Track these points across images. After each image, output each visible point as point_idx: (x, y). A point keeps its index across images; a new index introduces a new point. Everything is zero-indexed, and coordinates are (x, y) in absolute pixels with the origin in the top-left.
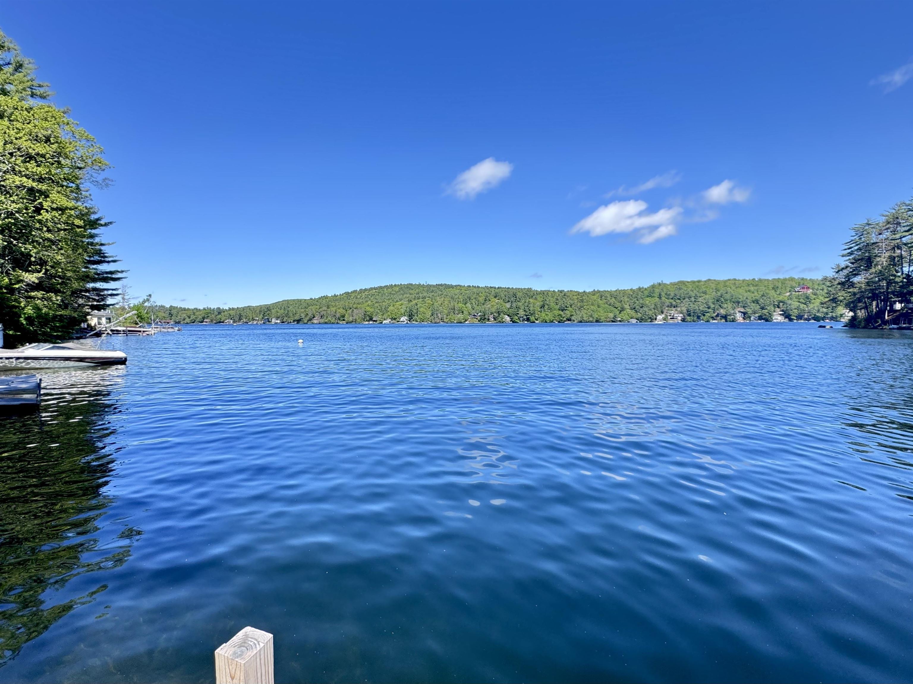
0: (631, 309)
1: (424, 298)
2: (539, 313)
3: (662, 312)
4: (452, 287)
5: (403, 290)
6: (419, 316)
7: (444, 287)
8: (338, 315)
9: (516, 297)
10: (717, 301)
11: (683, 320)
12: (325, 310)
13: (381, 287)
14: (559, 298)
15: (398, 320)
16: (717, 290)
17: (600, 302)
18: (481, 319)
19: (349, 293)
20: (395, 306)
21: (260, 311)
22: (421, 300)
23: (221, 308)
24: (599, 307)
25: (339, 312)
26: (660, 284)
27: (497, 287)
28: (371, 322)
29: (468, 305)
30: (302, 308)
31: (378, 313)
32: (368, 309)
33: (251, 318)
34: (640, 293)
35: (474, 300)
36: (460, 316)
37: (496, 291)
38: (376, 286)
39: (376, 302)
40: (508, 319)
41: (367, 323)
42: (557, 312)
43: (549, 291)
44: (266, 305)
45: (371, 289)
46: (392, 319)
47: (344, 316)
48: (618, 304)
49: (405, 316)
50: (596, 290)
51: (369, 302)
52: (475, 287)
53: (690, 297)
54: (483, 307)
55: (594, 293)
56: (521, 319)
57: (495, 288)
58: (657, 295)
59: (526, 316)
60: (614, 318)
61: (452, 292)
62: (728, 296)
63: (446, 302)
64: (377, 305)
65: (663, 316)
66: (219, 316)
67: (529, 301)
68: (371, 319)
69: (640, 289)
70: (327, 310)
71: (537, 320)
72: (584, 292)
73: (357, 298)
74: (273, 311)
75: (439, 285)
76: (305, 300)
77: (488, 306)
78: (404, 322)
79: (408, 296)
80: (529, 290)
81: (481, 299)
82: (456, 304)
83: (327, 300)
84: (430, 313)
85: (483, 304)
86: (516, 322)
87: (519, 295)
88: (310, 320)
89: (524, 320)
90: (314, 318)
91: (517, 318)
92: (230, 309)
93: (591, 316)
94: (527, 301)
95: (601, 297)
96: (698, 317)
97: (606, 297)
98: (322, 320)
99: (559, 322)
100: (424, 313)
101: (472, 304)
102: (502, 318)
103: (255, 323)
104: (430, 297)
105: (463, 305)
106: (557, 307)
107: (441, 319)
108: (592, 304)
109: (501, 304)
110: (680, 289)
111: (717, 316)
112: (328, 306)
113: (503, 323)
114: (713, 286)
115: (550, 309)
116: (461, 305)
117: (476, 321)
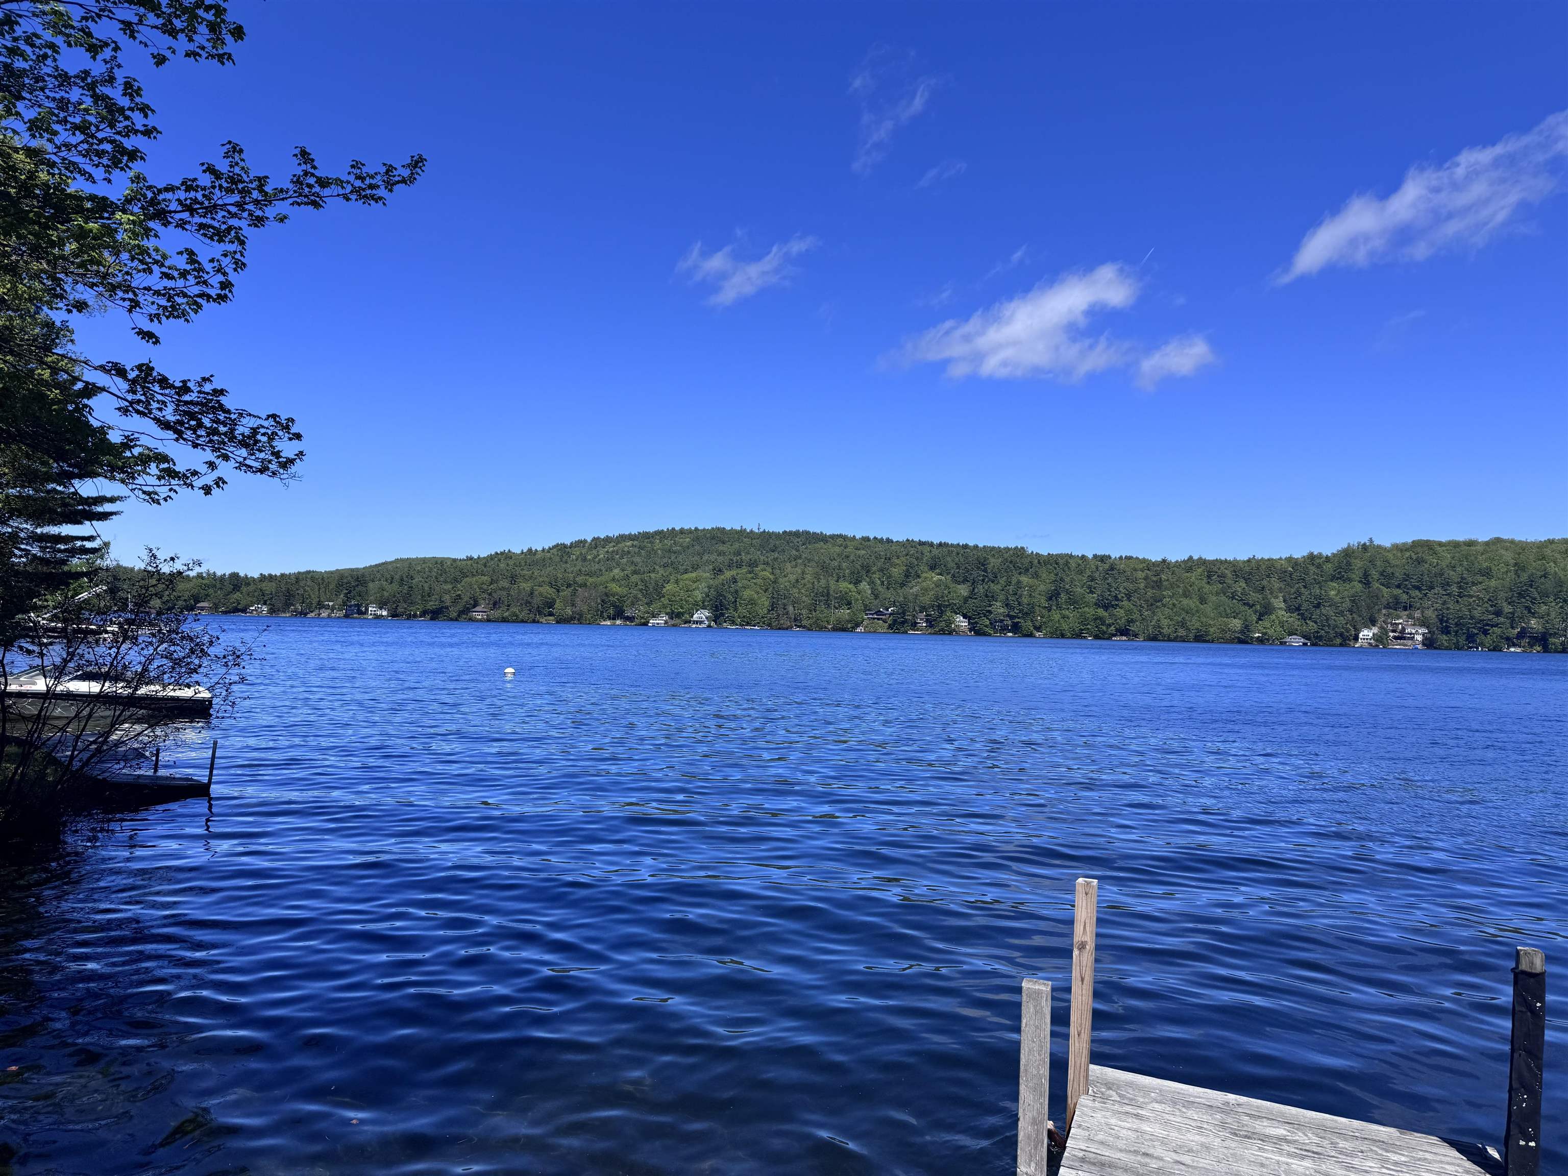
0: (1289, 610)
1: (753, 564)
2: (1045, 612)
3: (1373, 622)
4: (822, 538)
5: (701, 544)
6: (740, 610)
7: (804, 539)
8: (537, 601)
9: (985, 571)
10: (1520, 595)
11: (1429, 643)
12: (503, 589)
13: (646, 536)
14: (1097, 575)
15: (686, 617)
16: (1520, 567)
17: (1207, 588)
18: (895, 621)
19: (565, 546)
20: (681, 583)
21: (340, 585)
22: (745, 569)
23: (242, 574)
24: (1203, 600)
25: (541, 594)
26: (1365, 547)
27: (936, 541)
28: (618, 622)
29: (864, 586)
30: (446, 582)
31: (638, 599)
32: (614, 587)
33: (315, 602)
34: (1312, 569)
35: (879, 574)
36: (844, 613)
37: (935, 552)
38: (634, 532)
39: (635, 572)
40: (962, 622)
41: (608, 623)
42: (1090, 611)
43: (1071, 556)
44: (352, 570)
45: (622, 538)
46: (672, 615)
47: (551, 604)
48: (1254, 596)
49: (704, 608)
50: (1195, 557)
51: (616, 571)
52: (881, 541)
53: (1446, 585)
54: (900, 591)
55: (1190, 565)
56: (998, 626)
57: (931, 545)
58: (1357, 575)
59: (1012, 617)
60: (1242, 632)
61: (823, 551)
62: (1549, 585)
63: (808, 577)
64: (635, 578)
65: (1375, 630)
66: (237, 595)
67: (1019, 582)
68: (619, 614)
69: (1312, 557)
70: (508, 589)
71: (1038, 629)
72: (1164, 561)
73: (585, 560)
74: (371, 585)
75: (790, 533)
76: (455, 560)
77: (914, 589)
78: (701, 622)
79: (713, 557)
80: (1019, 552)
81: (897, 572)
83: (511, 562)
84: (767, 603)
85: (902, 585)
86: (985, 634)
87: (994, 562)
88: (467, 611)
89: (1004, 629)
90: (474, 606)
91: (988, 623)
92: (263, 578)
93: (1183, 624)
94: (1014, 581)
95: (1209, 577)
96: (1471, 638)
97: (1223, 576)
98: (496, 614)
99: (1097, 637)
100: (752, 602)
101: (872, 583)
102: (949, 622)
103: (324, 614)
104: (768, 564)
105: (851, 586)
106: (1092, 598)
107: (795, 620)
108: (1186, 595)
109: (947, 587)
110: (1420, 561)
111: (1521, 635)
112: (513, 579)
113: (950, 633)
114: (1508, 556)
115: (1073, 602)
116: (844, 585)
117: (882, 626)
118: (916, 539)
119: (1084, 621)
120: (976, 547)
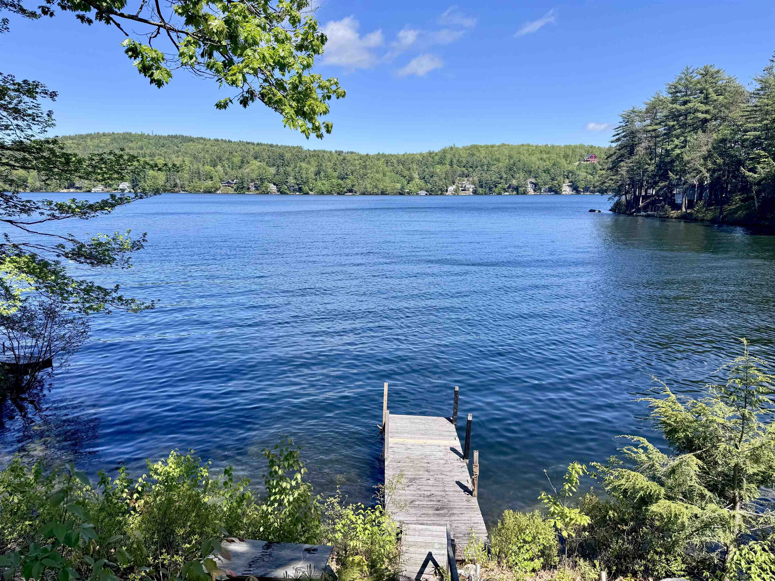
0: (420, 178)
1: (151, 155)
2: (314, 181)
3: (454, 183)
4: (191, 140)
5: (117, 142)
6: (148, 182)
9: (283, 160)
10: (510, 170)
11: (475, 192)
13: (82, 137)
14: (337, 162)
15: (115, 186)
16: (510, 157)
17: (386, 169)
18: (238, 187)
24: (384, 175)
26: (451, 148)
27: (256, 142)
28: (72, 190)
29: (219, 168)
34: (430, 159)
35: (227, 162)
36: (209, 183)
37: (257, 148)
38: (73, 134)
40: (273, 188)
41: (65, 191)
42: (335, 181)
43: (324, 151)
46: (105, 185)
48: (406, 173)
49: (124, 180)
50: (381, 153)
52: (225, 141)
53: (482, 166)
54: (239, 171)
55: (379, 157)
56: (291, 189)
57: (253, 144)
58: (448, 162)
59: (298, 185)
60: (401, 189)
61: (193, 147)
62: (520, 165)
65: (454, 187)
67: (300, 166)
68: (71, 185)
69: (430, 153)
71: (311, 190)
72: (367, 155)
75: (172, 137)
77: (246, 170)
81: (237, 160)
84: (164, 178)
85: (240, 168)
86: (285, 193)
87: (288, 156)
89: (295, 190)
91: (286, 188)
93: (376, 187)
94: (298, 166)
95: (387, 163)
96: (490, 189)
97: (393, 163)
99: (339, 194)
100: (154, 177)
101: (223, 166)
102: (267, 188)
104: (161, 155)
105: (212, 168)
106: (336, 174)
107: (181, 187)
108: (377, 172)
109: (264, 169)
110: (473, 155)
111: (509, 187)
113: (268, 193)
114: (506, 152)
115: (327, 177)
116: (208, 168)
117: (231, 190)
118: (245, 141)
119: (332, 186)
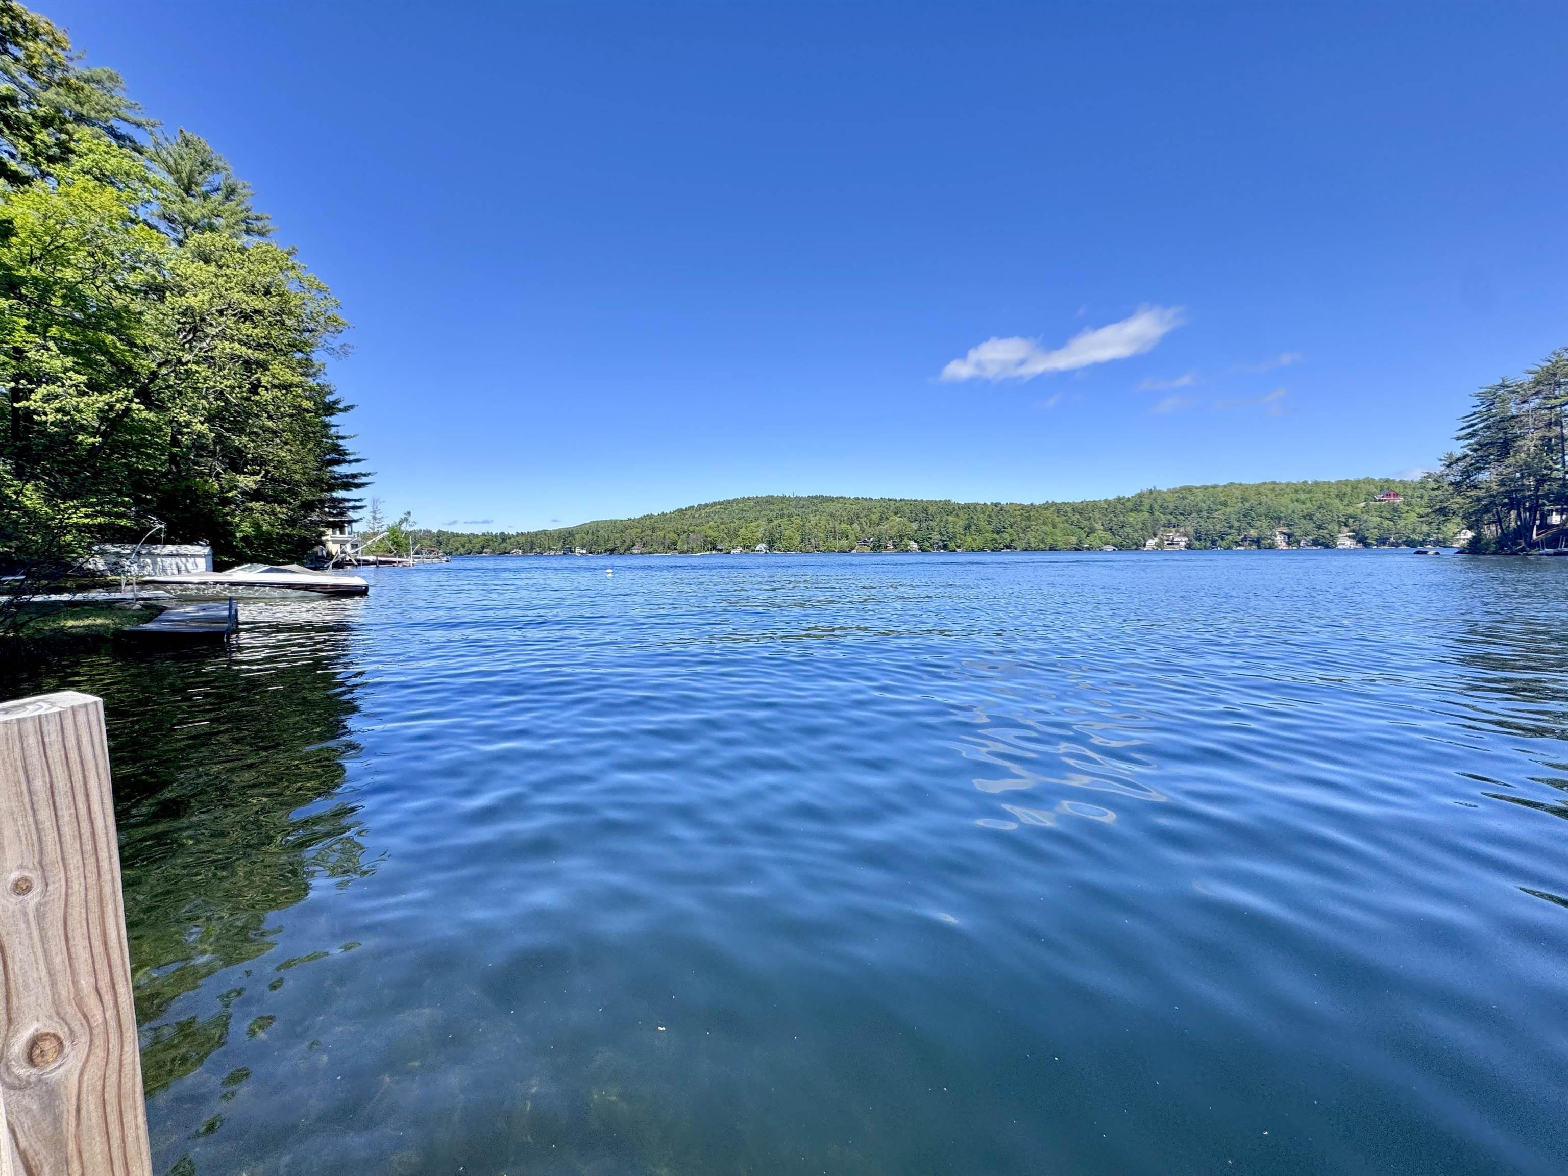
0: (1105, 530)
1: (789, 516)
2: (962, 537)
3: (1155, 535)
4: (830, 499)
5: (760, 506)
6: (784, 543)
7: (820, 500)
8: (667, 542)
9: (927, 514)
10: (1245, 516)
11: (1189, 547)
12: (648, 535)
13: (729, 502)
14: (992, 514)
15: (753, 548)
16: (1244, 500)
17: (1057, 520)
18: (875, 546)
19: (682, 510)
20: (749, 529)
21: (560, 537)
22: (786, 519)
23: (507, 533)
24: (1054, 527)
25: (669, 538)
26: (1151, 492)
27: (898, 498)
28: (714, 552)
29: (856, 526)
30: (616, 533)
32: (710, 532)
33: (547, 547)
34: (1120, 506)
35: (865, 519)
36: (844, 542)
37: (898, 504)
38: (721, 500)
39: (722, 523)
40: (915, 546)
41: (708, 553)
42: (989, 536)
43: (978, 504)
44: (567, 528)
45: (714, 504)
46: (744, 547)
47: (675, 544)
48: (1085, 523)
49: (763, 542)
50: (1050, 502)
51: (712, 523)
52: (866, 499)
53: (1200, 511)
54: (877, 528)
55: (1046, 506)
56: (935, 546)
57: (896, 500)
58: (1146, 507)
59: (943, 541)
60: (1077, 544)
61: (830, 507)
62: (1262, 509)
63: (822, 522)
64: (722, 527)
65: (1156, 540)
66: (505, 544)
67: (947, 520)
68: (714, 548)
69: (1119, 499)
70: (651, 536)
71: (959, 547)
72: (1032, 504)
73: (694, 517)
74: (577, 536)
75: (812, 497)
76: (621, 521)
77: (885, 526)
78: (761, 551)
79: (767, 513)
80: (947, 503)
81: (875, 517)
82: (836, 524)
83: (652, 521)
84: (799, 538)
85: (878, 524)
86: (928, 552)
87: (932, 509)
88: (629, 549)
89: (939, 547)
90: (633, 546)
91: (929, 544)
92: (518, 534)
93: (1043, 541)
94: (944, 519)
95: (1058, 513)
96: (1214, 542)
97: (1066, 512)
98: (645, 550)
99: (993, 551)
100: (791, 538)
101: (860, 524)
102: (907, 545)
103: (552, 553)
104: (799, 515)
105: (848, 526)
106: (991, 527)
107: (816, 547)
108: (1044, 524)
109: (905, 525)
110: (1184, 499)
111: (1245, 539)
112: (653, 530)
113: (907, 552)
114: (1238, 493)
115: (979, 531)
116: (844, 526)
117: (867, 550)
118: (886, 498)
119: (985, 542)
120: (922, 501)
